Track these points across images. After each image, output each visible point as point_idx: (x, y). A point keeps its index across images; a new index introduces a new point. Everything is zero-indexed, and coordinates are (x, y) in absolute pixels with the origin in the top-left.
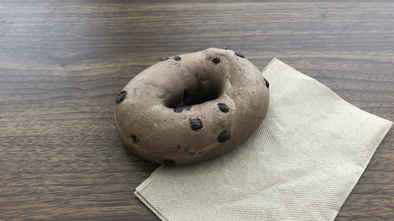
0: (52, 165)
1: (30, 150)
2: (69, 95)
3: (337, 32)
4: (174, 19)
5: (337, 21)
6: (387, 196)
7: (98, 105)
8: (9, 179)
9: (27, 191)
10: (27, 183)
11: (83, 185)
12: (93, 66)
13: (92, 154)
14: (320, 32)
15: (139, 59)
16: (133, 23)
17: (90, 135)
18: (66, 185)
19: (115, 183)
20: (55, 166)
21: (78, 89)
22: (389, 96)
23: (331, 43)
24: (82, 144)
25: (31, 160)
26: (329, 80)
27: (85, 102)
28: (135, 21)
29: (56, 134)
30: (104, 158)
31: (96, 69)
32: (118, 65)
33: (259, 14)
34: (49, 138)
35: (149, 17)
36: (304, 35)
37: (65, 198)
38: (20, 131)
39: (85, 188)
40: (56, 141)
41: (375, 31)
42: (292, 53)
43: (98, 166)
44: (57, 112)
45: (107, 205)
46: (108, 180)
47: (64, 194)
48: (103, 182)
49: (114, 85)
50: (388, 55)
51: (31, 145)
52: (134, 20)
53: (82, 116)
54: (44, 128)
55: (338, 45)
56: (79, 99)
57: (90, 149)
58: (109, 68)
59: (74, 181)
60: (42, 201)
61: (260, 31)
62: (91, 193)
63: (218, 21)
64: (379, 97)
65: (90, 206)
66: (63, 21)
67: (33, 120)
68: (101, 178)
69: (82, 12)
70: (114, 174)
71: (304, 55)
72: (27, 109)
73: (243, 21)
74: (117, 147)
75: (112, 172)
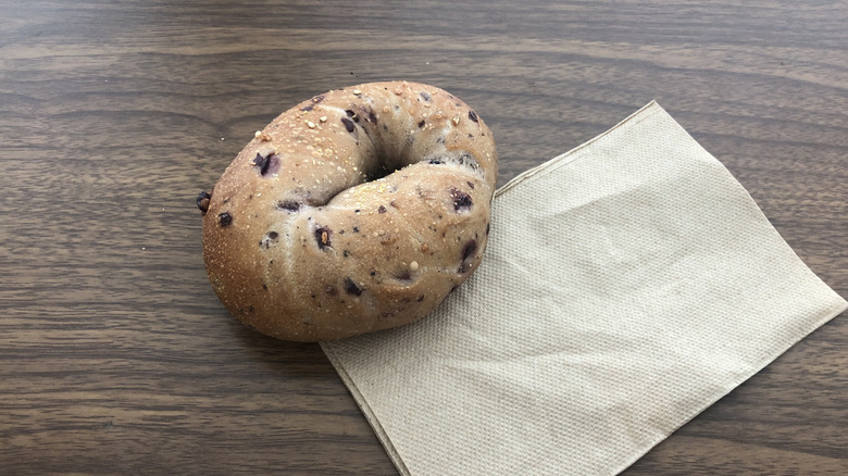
2: (4, 109)
7: (62, 134)
11: (15, 289)
12: (60, 50)
13: (40, 229)
15: (161, 39)
17: (40, 193)
19: (80, 288)
21: (26, 99)
23: (570, 22)
24: (21, 210)
26: (548, 101)
27: (38, 125)
30: (64, 238)
31: (70, 57)
32: (113, 50)
39: (18, 295)
42: (485, 40)
43: (48, 254)
45: (58, 328)
46: (65, 280)
48: (55, 285)
49: (102, 93)
50: (681, 55)
53: (27, 153)
55: (585, 26)
56: (26, 118)
57: (37, 220)
58: (95, 56)
62: (31, 305)
65: (27, 327)
68: (54, 276)
70: (79, 270)
71: (507, 44)
74: (90, 218)
75: (76, 266)
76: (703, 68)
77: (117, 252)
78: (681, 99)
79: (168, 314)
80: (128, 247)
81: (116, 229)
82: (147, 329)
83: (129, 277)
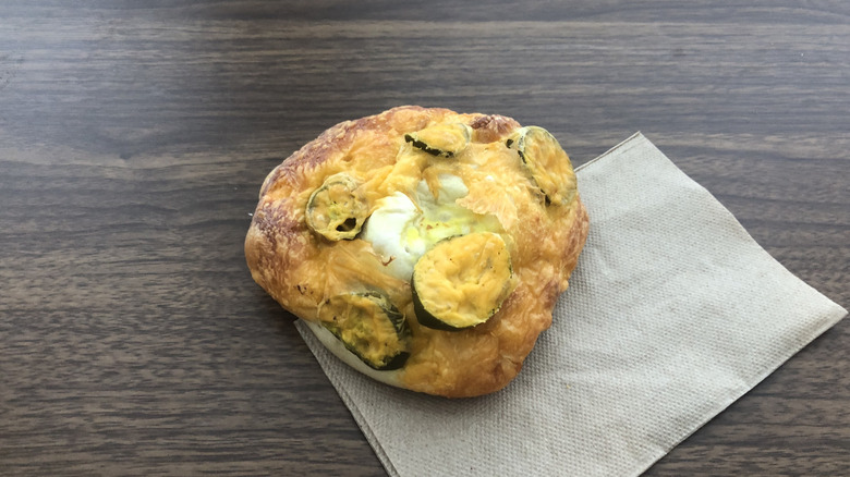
0: (101, 373)
1: (57, 338)
2: (137, 221)
3: (703, 90)
4: (360, 57)
5: (705, 65)
6: (787, 451)
7: (196, 245)
8: (13, 401)
9: (50, 427)
10: (49, 408)
11: (163, 416)
12: (187, 159)
13: (182, 349)
14: (668, 89)
15: (286, 144)
16: (275, 64)
17: (179, 309)
18: (129, 416)
19: (229, 413)
20: (108, 375)
21: (157, 209)
22: (806, 234)
23: (689, 115)
24: (161, 329)
25: (57, 361)
27: (171, 237)
28: (278, 60)
29: (110, 305)
30: (207, 358)
31: (196, 166)
32: (241, 157)
33: (540, 47)
34: (95, 315)
35: (309, 52)
36: (633, 95)
37: (126, 442)
38: (36, 299)
39: (167, 423)
40: (109, 320)
41: (785, 89)
43: (194, 377)
44: (113, 259)
46: (213, 405)
47: (123, 434)
48: (203, 411)
49: (232, 201)
50: (806, 144)
51: (58, 329)
52: (276, 57)
53: (163, 267)
54: (85, 292)
55: (704, 118)
56: (157, 229)
57: (179, 339)
58: (221, 164)
59: (146, 407)
60: (80, 448)
61: (540, 86)
62: (179, 433)
63: (453, 63)
64: (784, 235)
65: (177, 459)
66: (127, 58)
67: (63, 275)
68: (201, 400)
69: (168, 39)
70: (226, 393)
72: (49, 249)
73: (506, 63)
74: (233, 335)
75: (223, 389)
76: (832, 157)
77: (264, 372)
78: (818, 190)
79: (325, 440)
80: (276, 366)
81: (261, 347)
82: (306, 459)
83: (280, 400)
